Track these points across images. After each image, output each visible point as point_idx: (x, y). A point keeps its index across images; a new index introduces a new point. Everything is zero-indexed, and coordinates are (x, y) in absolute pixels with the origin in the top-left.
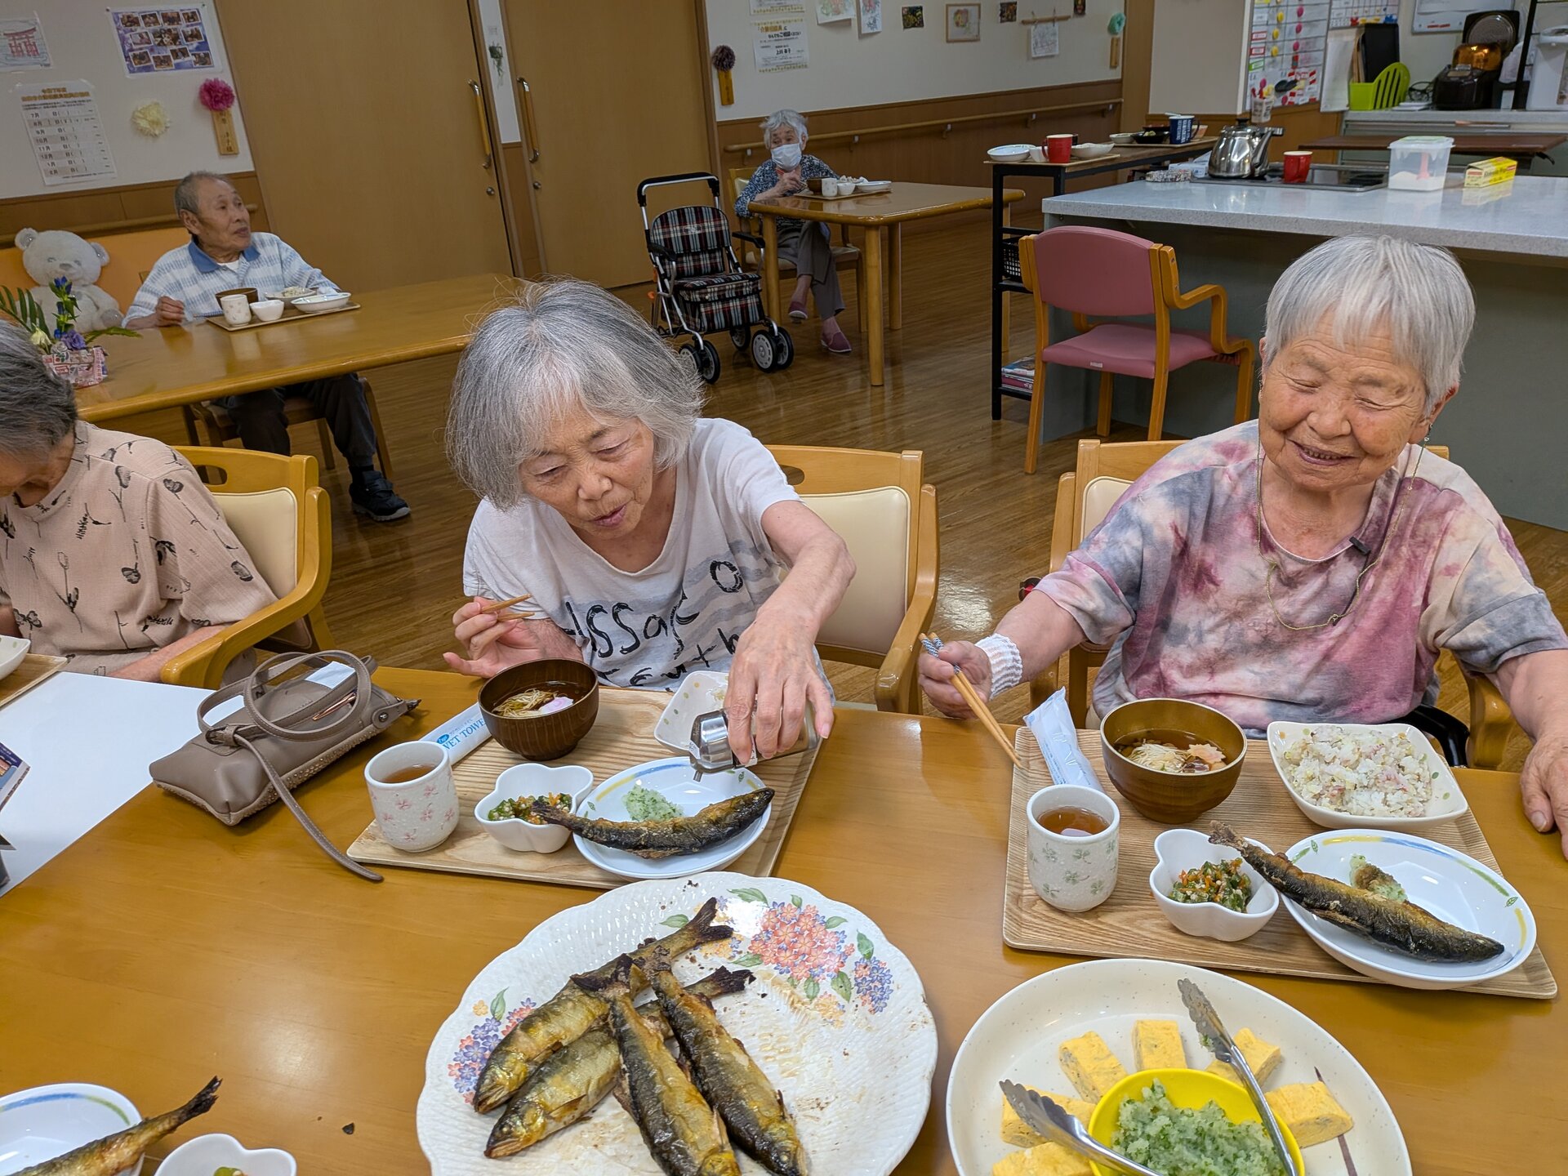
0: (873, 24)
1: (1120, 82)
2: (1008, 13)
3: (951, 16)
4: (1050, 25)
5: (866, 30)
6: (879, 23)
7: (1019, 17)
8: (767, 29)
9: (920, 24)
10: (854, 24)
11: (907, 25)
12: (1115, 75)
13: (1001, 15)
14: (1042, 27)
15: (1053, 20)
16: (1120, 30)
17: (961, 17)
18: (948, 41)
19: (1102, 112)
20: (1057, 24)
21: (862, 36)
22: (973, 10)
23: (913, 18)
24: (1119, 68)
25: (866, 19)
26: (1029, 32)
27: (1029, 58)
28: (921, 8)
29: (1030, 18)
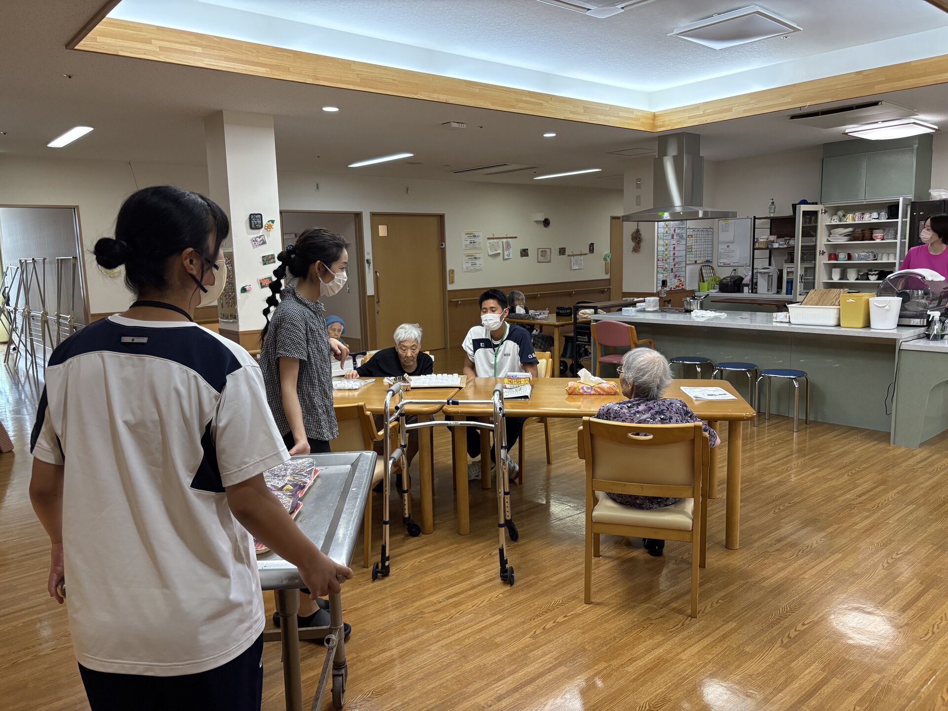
0: (509, 255)
1: (609, 280)
2: (562, 251)
3: (539, 252)
4: (579, 257)
5: (506, 257)
6: (511, 255)
7: (567, 253)
8: (468, 256)
9: (527, 255)
10: (501, 255)
11: (522, 255)
12: (608, 277)
13: (560, 252)
14: (576, 257)
15: (581, 255)
16: (609, 260)
17: (544, 252)
18: (538, 262)
19: (602, 292)
20: (582, 256)
21: (504, 259)
22: (548, 251)
23: (524, 253)
24: (609, 274)
25: (506, 253)
26: (571, 259)
27: (571, 269)
28: (527, 249)
29: (571, 254)
